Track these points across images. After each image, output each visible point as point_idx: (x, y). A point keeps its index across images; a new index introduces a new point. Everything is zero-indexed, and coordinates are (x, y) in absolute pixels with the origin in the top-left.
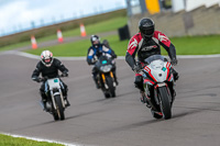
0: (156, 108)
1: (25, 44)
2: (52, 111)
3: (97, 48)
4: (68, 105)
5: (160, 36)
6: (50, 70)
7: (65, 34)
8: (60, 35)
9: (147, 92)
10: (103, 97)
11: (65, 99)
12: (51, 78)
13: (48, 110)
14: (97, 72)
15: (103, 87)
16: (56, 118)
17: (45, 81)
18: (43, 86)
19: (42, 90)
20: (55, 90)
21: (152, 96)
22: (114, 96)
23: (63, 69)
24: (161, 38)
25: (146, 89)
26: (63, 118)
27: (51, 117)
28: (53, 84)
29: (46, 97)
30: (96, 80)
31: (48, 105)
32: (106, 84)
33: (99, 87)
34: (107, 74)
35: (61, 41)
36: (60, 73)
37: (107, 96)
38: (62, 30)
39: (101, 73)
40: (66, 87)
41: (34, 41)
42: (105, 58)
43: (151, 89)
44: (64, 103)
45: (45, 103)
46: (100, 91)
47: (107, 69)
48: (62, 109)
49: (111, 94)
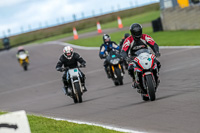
1: (67, 35)
2: (72, 95)
3: (108, 45)
4: (85, 90)
5: (146, 38)
6: (71, 61)
7: (104, 26)
8: (99, 27)
10: (113, 84)
11: (83, 85)
12: (71, 68)
13: (69, 94)
14: (107, 64)
15: (112, 77)
16: (76, 101)
17: (67, 70)
18: (65, 75)
19: (64, 78)
20: (75, 78)
22: (122, 84)
23: (82, 61)
24: (148, 39)
25: (136, 76)
26: (81, 101)
27: (72, 100)
28: (73, 73)
29: (67, 83)
31: (69, 90)
32: (114, 74)
33: (109, 77)
34: (116, 66)
36: (79, 64)
37: (117, 84)
38: (101, 22)
39: (111, 65)
40: (84, 76)
41: (75, 32)
42: (114, 53)
44: (82, 89)
45: (66, 89)
46: (111, 80)
47: (115, 62)
48: (80, 94)
49: (119, 82)
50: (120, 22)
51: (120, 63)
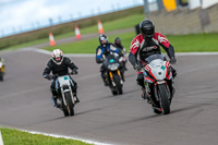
0: (156, 104)
1: (42, 41)
2: (62, 107)
3: (105, 47)
4: (77, 101)
6: (60, 68)
7: (83, 31)
8: (77, 32)
9: (148, 90)
10: (111, 94)
11: (75, 95)
12: (61, 75)
13: (58, 106)
14: (104, 70)
15: (111, 85)
16: (67, 114)
17: (55, 78)
18: (54, 84)
19: (53, 87)
20: (66, 87)
21: (152, 93)
22: (121, 93)
23: (73, 67)
24: (161, 39)
25: (147, 86)
26: (72, 114)
27: (62, 113)
28: (63, 81)
29: (56, 93)
30: (104, 78)
31: (59, 102)
32: (113, 81)
33: (106, 85)
34: (115, 72)
35: (79, 38)
36: (70, 71)
37: (115, 93)
38: (80, 27)
39: (109, 71)
41: (51, 38)
42: (113, 57)
43: (151, 86)
44: (74, 99)
45: (55, 100)
46: (108, 88)
47: (114, 67)
48: (72, 106)
49: (118, 91)
50: (100, 26)
51: (120, 68)
